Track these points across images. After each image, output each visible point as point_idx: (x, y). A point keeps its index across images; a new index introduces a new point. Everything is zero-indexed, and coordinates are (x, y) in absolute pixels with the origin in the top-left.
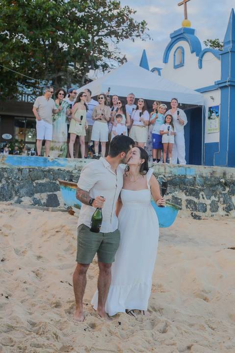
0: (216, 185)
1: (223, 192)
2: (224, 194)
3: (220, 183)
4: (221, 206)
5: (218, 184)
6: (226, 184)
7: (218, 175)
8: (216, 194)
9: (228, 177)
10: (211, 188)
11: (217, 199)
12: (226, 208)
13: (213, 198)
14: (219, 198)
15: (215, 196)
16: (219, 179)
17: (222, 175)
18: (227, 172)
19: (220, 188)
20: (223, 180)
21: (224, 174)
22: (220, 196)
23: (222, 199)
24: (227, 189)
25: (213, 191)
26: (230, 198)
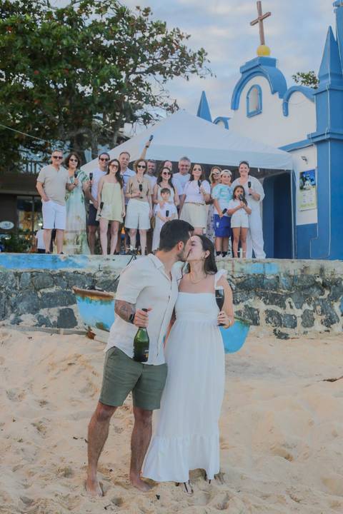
0: (309, 287)
1: (321, 297)
2: (322, 300)
3: (316, 284)
4: (318, 319)
5: (312, 286)
6: (325, 285)
7: (312, 272)
8: (311, 300)
9: (328, 274)
10: (302, 293)
11: (311, 308)
12: (326, 320)
13: (306, 306)
14: (315, 306)
15: (309, 304)
16: (314, 277)
17: (318, 272)
18: (325, 268)
19: (316, 292)
20: (320, 280)
21: (322, 270)
22: (317, 303)
23: (319, 308)
24: (327, 292)
25: (306, 296)
26: (332, 306)
